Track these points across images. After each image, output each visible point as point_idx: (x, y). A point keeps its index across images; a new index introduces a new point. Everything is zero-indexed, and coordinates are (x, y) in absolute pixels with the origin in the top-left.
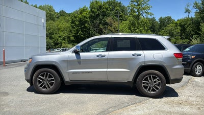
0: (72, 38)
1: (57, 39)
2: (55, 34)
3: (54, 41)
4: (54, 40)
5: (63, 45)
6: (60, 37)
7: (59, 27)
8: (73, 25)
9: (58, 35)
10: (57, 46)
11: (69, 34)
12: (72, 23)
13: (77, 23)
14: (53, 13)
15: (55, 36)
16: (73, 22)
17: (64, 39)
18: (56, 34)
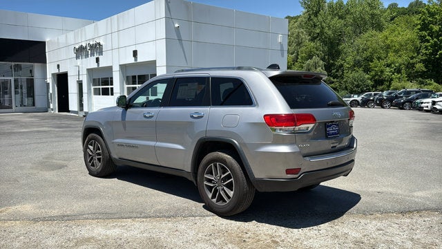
0: (420, 67)
1: (382, 72)
2: (376, 61)
3: (374, 76)
4: (373, 73)
5: (395, 84)
6: (389, 66)
7: (388, 42)
8: (424, 33)
9: (384, 62)
10: (381, 88)
11: (412, 58)
12: (421, 30)
13: (436, 28)
14: (377, 12)
15: (377, 65)
16: (425, 27)
17: (399, 71)
18: (379, 58)
